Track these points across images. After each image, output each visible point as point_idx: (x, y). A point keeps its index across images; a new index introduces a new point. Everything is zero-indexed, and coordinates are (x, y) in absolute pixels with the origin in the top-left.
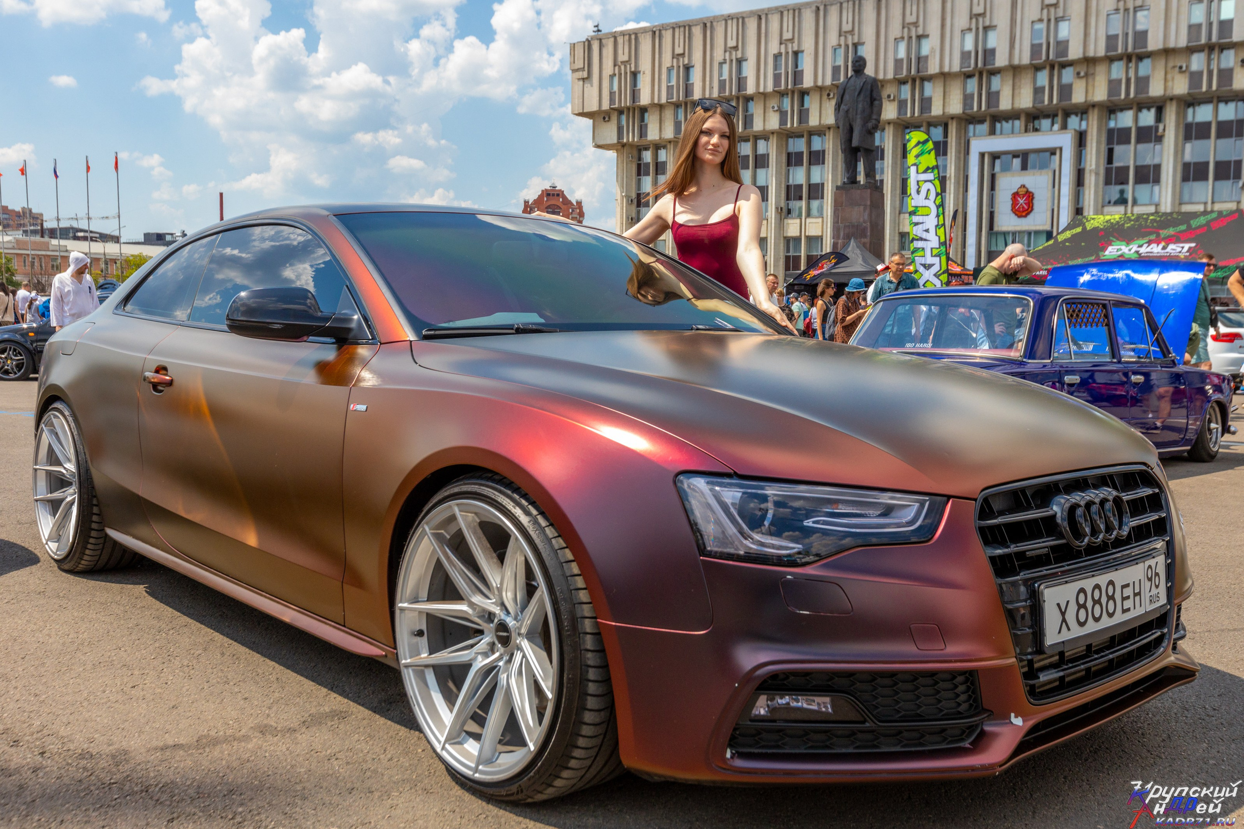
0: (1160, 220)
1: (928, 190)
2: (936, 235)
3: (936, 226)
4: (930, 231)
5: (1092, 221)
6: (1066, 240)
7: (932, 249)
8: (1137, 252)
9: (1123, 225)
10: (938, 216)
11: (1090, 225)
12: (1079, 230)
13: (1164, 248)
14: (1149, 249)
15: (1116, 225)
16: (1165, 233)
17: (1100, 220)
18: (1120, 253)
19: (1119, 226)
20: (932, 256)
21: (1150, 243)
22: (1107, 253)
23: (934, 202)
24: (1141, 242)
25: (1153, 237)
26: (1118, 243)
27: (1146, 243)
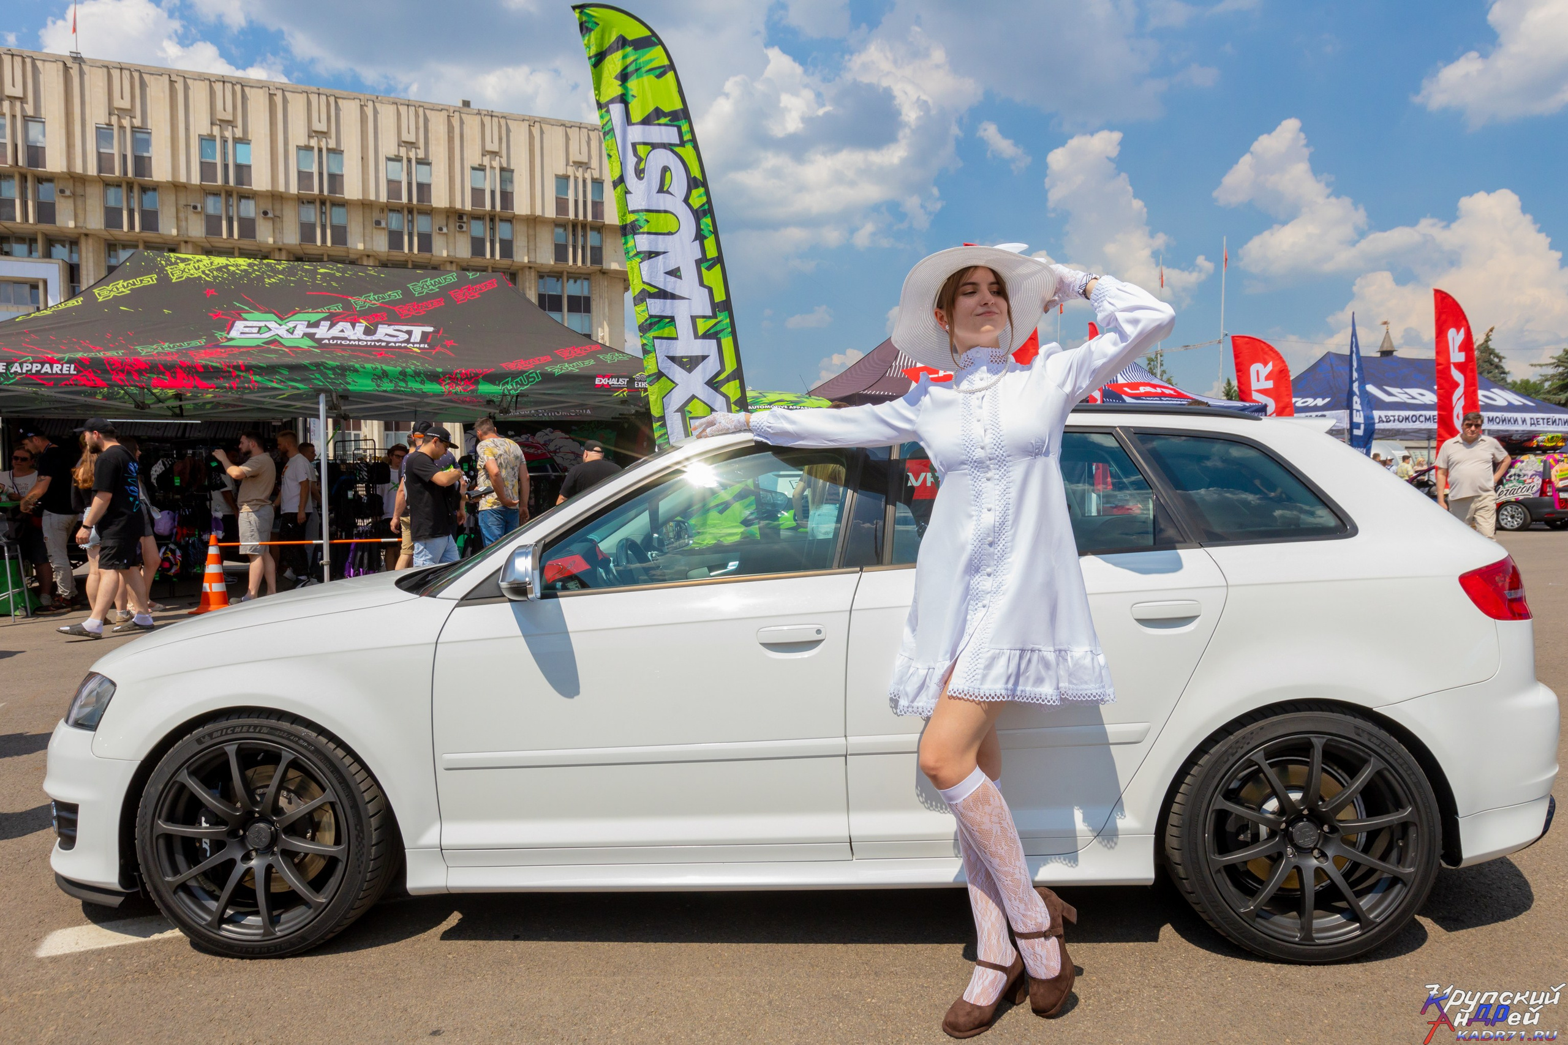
0: (343, 276)
1: (665, 169)
2: (702, 284)
3: (699, 263)
4: (683, 272)
5: (182, 266)
6: (118, 300)
7: (694, 319)
8: (311, 336)
9: (260, 279)
10: (700, 237)
11: (177, 273)
12: (150, 280)
13: (368, 332)
14: (335, 332)
15: (241, 278)
16: (360, 303)
17: (201, 264)
18: (267, 336)
19: (251, 280)
20: (696, 336)
21: (333, 319)
22: (233, 334)
23: (686, 201)
24: (314, 317)
25: (337, 308)
26: (257, 315)
27: (324, 319)
